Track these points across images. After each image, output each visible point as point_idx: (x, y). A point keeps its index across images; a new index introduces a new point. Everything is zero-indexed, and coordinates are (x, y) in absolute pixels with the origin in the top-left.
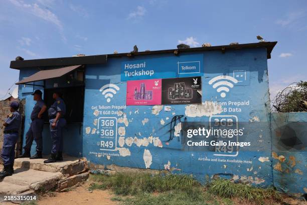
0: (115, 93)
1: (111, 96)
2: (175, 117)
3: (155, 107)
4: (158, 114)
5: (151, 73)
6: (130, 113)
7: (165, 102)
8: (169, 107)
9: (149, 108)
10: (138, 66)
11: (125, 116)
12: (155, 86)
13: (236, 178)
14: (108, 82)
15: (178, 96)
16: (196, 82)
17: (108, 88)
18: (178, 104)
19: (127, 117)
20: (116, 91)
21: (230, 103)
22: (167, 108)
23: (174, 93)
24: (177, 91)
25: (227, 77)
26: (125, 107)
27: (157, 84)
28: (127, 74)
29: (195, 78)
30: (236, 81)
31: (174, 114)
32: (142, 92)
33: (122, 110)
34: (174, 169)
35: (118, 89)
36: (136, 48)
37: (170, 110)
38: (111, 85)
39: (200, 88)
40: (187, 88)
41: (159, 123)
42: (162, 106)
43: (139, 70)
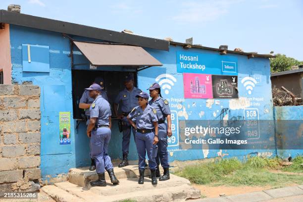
0: (173, 84)
1: (169, 87)
2: (223, 110)
3: (208, 101)
4: (211, 107)
5: (203, 68)
6: (189, 106)
7: (215, 96)
8: (218, 100)
9: (204, 101)
10: (192, 59)
11: (184, 109)
12: (207, 81)
13: (259, 154)
14: (164, 71)
15: (224, 91)
16: (234, 81)
17: (165, 78)
18: (224, 98)
19: (186, 111)
20: (173, 82)
21: (254, 98)
22: (217, 101)
23: (220, 88)
24: (222, 87)
25: (251, 79)
26: (183, 100)
27: (208, 79)
28: (183, 66)
29: (234, 77)
30: (256, 82)
31: (222, 107)
32: (197, 86)
33: (181, 103)
34: (224, 155)
35: (175, 80)
36: (191, 40)
37: (219, 104)
38: (167, 75)
39: (237, 85)
40: (229, 85)
41: (212, 115)
42: (214, 100)
43: (193, 63)
